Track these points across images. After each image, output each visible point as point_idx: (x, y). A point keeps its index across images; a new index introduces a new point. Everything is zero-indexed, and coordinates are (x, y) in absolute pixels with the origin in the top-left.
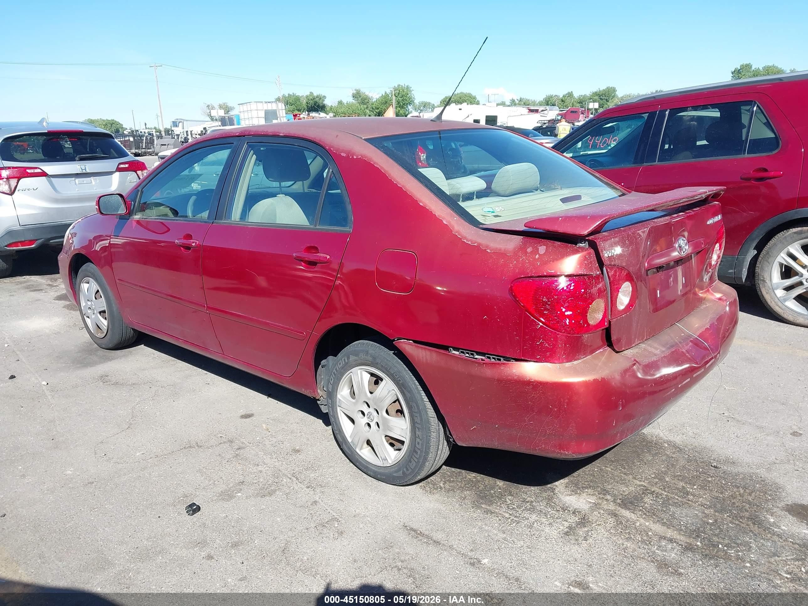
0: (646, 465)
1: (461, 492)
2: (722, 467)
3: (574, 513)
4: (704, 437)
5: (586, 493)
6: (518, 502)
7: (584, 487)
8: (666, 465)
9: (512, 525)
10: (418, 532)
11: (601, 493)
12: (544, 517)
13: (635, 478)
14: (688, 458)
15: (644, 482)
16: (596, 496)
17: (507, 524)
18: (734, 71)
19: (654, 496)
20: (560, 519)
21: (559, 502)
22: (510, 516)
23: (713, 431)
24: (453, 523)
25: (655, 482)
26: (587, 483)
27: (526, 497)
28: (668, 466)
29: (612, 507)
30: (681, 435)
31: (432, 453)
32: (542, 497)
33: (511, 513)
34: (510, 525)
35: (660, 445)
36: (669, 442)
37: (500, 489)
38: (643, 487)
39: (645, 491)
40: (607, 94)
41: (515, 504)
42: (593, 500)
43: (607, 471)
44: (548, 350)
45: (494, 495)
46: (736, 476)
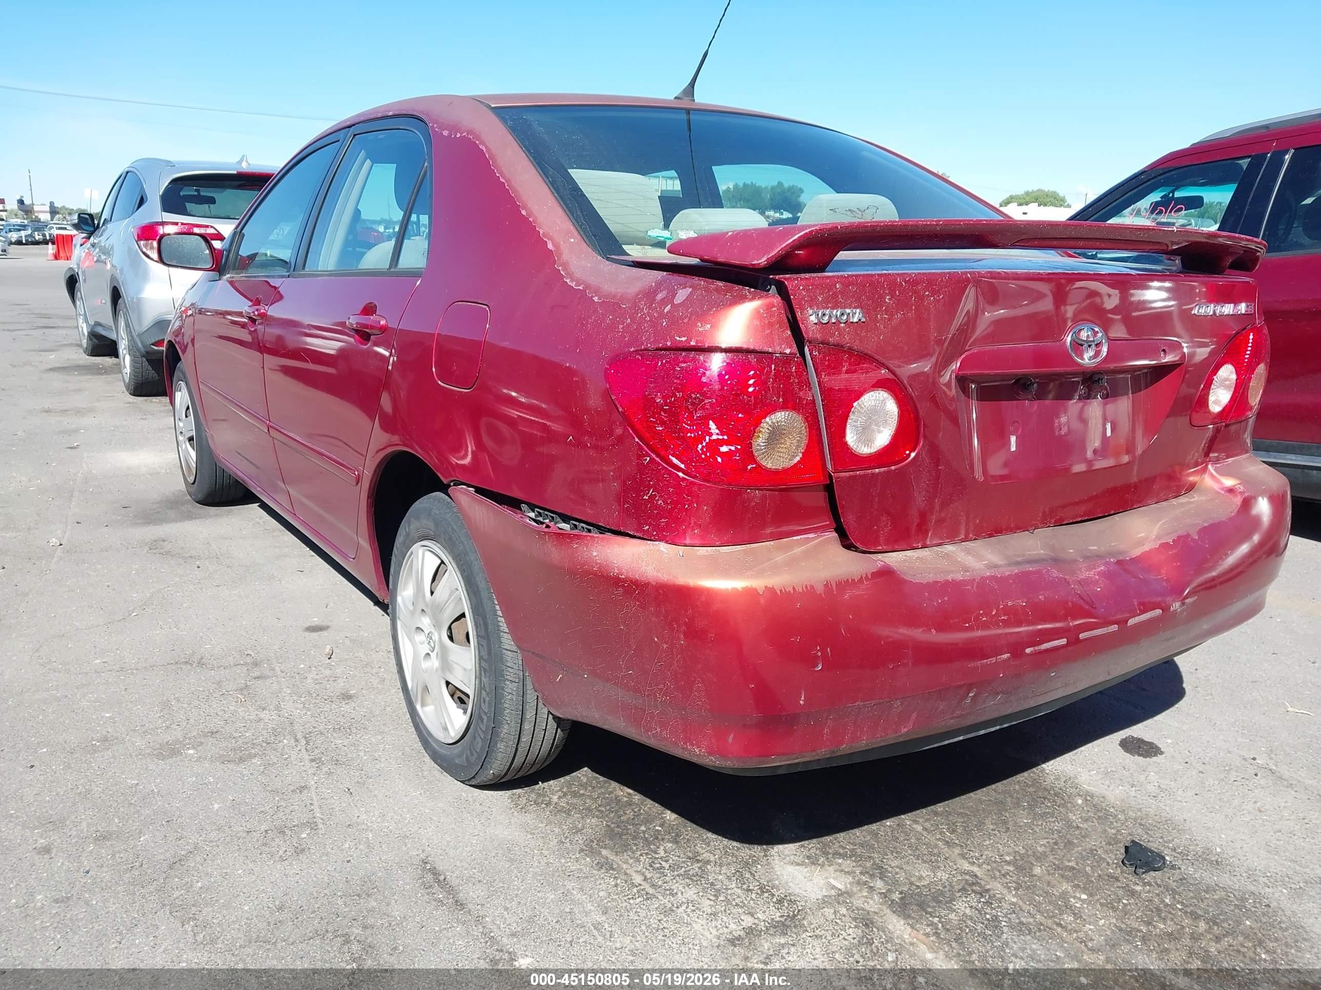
0: (1006, 832)
1: (583, 818)
2: (1183, 868)
3: (780, 901)
4: (1179, 799)
5: (837, 867)
6: (679, 857)
7: (840, 854)
8: (1051, 841)
9: (631, 901)
10: (442, 878)
11: (867, 872)
12: (712, 898)
13: (963, 856)
14: (1113, 836)
15: (979, 866)
16: (854, 878)
17: (625, 896)
19: (982, 900)
20: (742, 907)
21: (764, 874)
22: (642, 883)
23: (1209, 790)
24: (519, 874)
25: (1003, 872)
26: (852, 847)
27: (704, 851)
28: (1056, 844)
29: (873, 904)
30: (1127, 787)
31: (508, 724)
32: (736, 857)
33: (649, 876)
34: (629, 899)
35: (1066, 798)
36: (1088, 797)
37: (662, 825)
38: (971, 876)
39: (972, 886)
41: (671, 861)
42: (841, 883)
43: (912, 830)
44: (662, 513)
45: (642, 835)
46: (1207, 892)
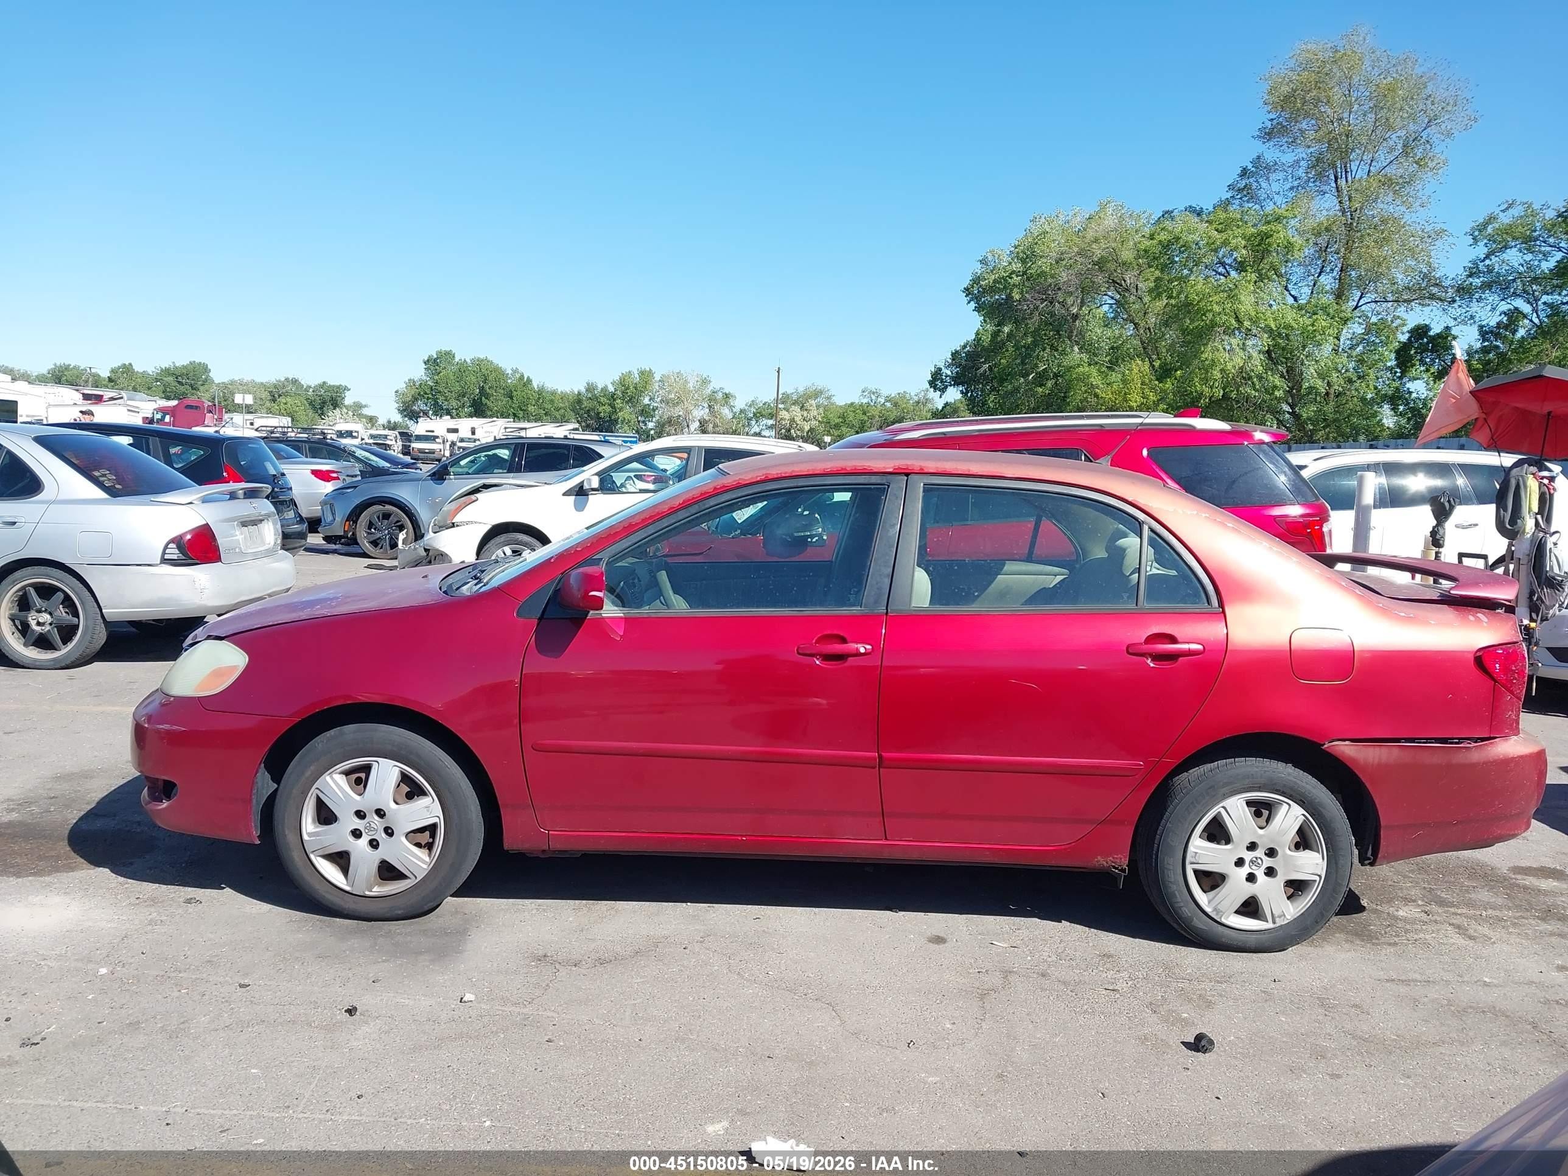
18: (428, 361)
40: (192, 374)
